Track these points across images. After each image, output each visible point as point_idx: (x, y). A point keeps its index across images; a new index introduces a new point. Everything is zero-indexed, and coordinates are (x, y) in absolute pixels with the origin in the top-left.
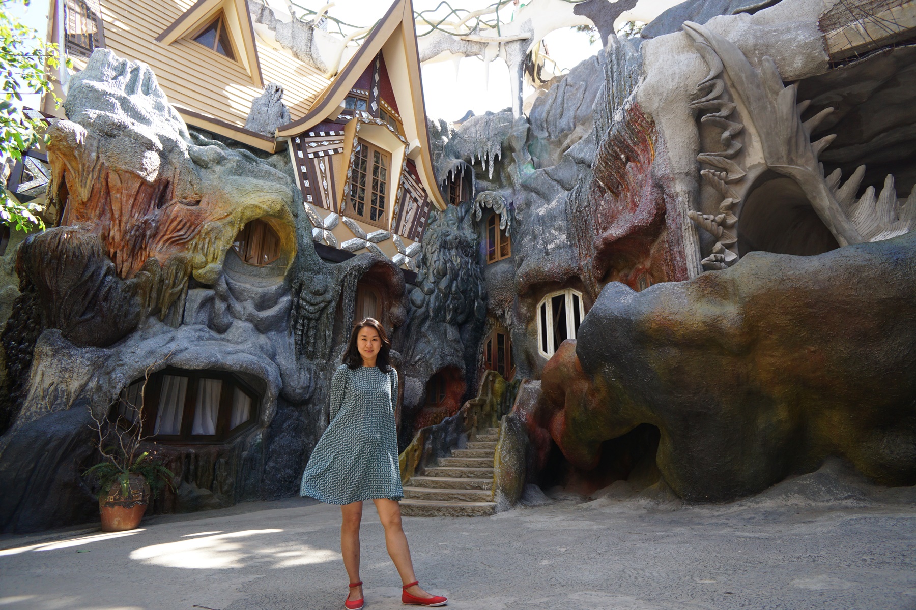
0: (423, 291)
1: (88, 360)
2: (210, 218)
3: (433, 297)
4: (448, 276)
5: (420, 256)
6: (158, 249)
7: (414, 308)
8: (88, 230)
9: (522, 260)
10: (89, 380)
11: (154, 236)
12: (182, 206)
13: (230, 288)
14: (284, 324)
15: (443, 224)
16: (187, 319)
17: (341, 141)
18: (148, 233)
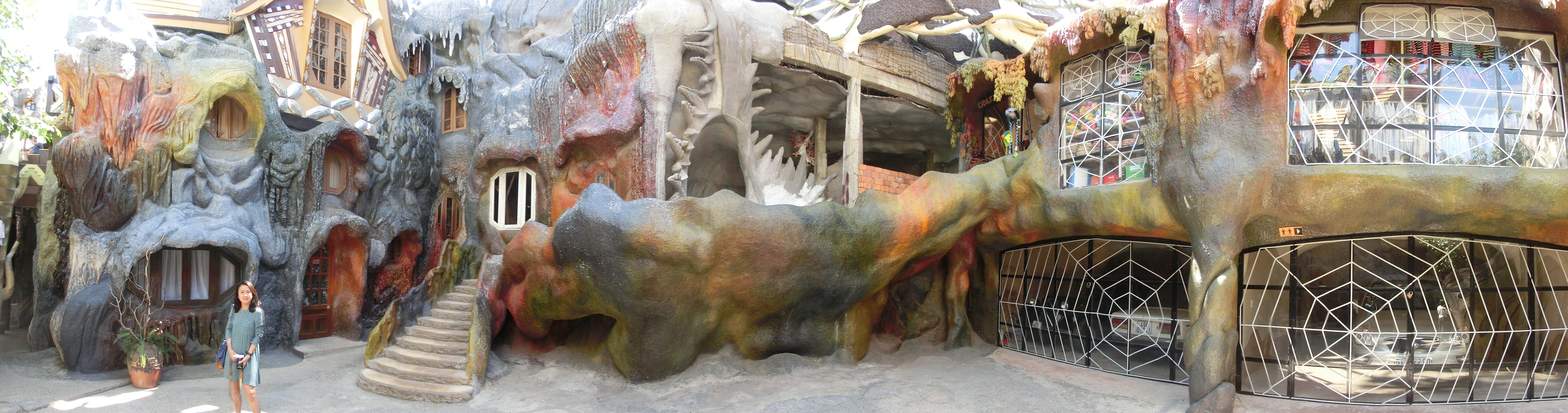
0: (384, 156)
1: (104, 243)
2: (182, 102)
3: (394, 162)
4: (408, 143)
5: (381, 122)
6: (143, 139)
7: (376, 173)
8: (90, 133)
9: (482, 136)
10: (108, 259)
11: (139, 127)
12: (157, 96)
13: (208, 166)
14: (258, 194)
15: (403, 93)
16: (174, 198)
17: (300, 15)
18: (134, 126)
